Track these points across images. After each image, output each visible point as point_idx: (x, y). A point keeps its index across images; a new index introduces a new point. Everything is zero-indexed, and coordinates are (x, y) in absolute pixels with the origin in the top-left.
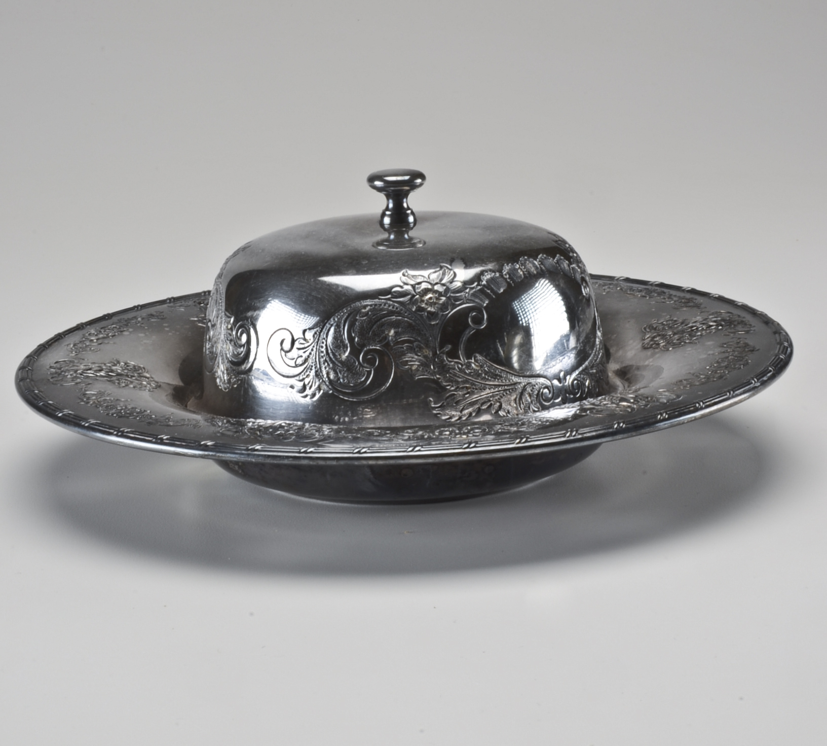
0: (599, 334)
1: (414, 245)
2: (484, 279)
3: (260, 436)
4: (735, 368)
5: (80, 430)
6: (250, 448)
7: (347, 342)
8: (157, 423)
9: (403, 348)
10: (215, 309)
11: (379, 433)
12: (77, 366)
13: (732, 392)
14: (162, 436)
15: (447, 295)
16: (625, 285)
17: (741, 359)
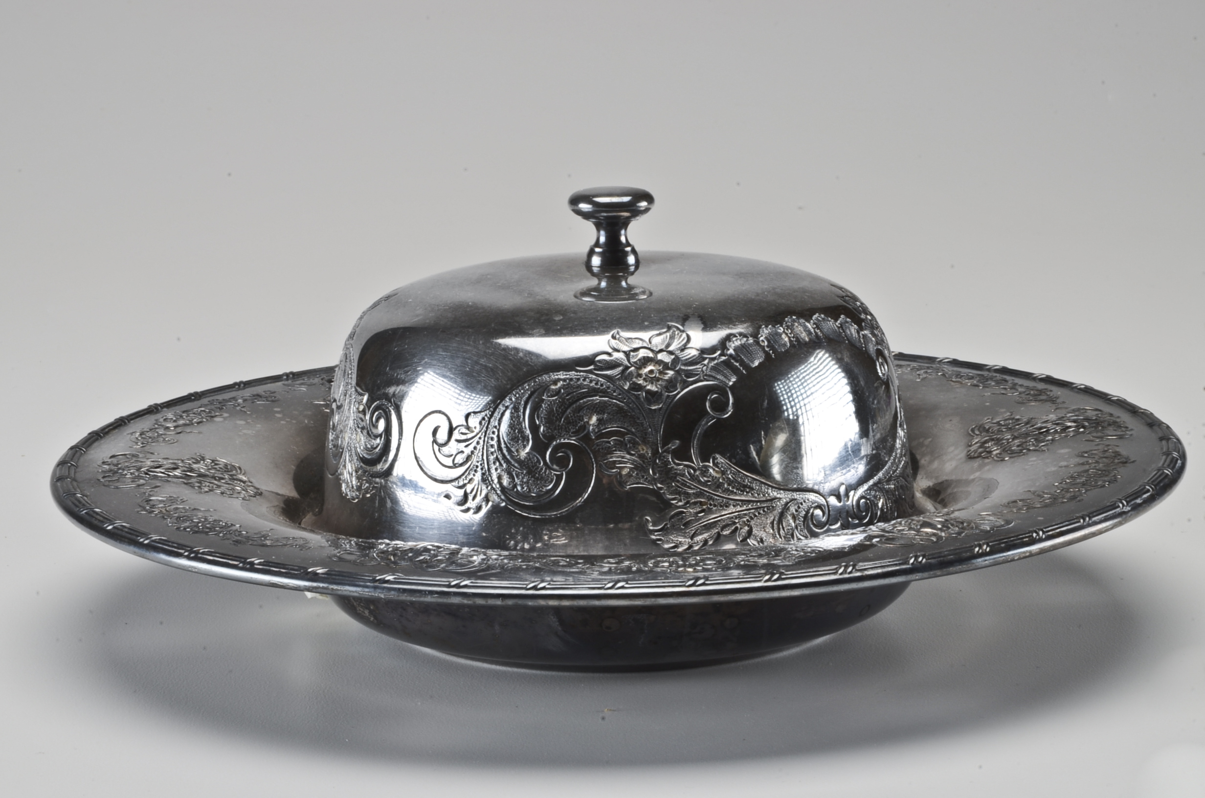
0: (901, 433)
1: (633, 296)
2: (730, 346)
3: (395, 563)
4: (1096, 486)
5: (136, 550)
6: (378, 578)
7: (528, 432)
8: (248, 542)
9: (609, 442)
10: (342, 383)
11: (567, 562)
12: (142, 462)
13: (1087, 519)
14: (253, 560)
15: (675, 367)
16: (949, 369)
17: (1107, 473)
